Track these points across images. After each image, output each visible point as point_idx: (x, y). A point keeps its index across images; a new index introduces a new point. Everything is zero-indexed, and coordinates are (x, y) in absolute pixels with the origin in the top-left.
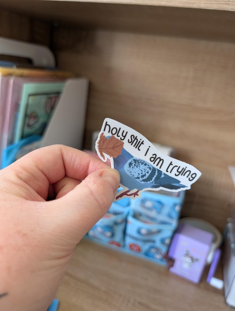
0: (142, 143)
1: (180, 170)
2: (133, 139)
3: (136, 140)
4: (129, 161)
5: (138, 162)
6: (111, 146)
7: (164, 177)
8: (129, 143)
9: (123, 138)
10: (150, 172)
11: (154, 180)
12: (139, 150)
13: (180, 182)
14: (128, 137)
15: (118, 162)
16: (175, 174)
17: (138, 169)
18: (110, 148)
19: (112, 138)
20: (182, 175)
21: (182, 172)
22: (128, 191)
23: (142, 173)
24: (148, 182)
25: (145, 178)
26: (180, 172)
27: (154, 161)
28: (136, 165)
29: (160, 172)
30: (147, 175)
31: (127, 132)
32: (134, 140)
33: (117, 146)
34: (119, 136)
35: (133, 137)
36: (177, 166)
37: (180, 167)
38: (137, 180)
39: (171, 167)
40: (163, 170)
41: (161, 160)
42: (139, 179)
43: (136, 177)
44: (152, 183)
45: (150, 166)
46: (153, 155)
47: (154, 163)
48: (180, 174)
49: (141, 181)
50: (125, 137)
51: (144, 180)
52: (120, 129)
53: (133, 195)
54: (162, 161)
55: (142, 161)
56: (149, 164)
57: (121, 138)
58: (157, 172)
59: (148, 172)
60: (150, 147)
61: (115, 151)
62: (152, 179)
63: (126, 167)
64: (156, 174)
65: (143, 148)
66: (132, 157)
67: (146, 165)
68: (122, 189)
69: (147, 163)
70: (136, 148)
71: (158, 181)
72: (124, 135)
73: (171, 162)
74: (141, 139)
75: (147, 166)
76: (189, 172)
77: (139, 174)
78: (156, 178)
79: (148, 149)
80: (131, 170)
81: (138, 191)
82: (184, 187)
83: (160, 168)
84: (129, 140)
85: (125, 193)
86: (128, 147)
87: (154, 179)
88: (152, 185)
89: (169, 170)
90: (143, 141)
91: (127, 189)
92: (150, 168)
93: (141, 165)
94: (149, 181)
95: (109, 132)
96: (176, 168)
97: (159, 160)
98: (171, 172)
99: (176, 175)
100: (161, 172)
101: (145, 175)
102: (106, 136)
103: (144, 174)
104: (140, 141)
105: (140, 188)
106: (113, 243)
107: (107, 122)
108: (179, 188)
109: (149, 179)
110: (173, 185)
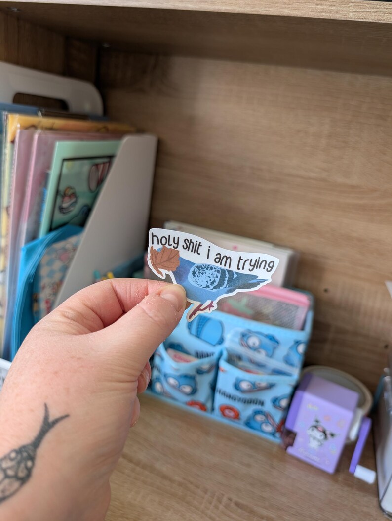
0: (200, 245)
1: (253, 263)
2: (188, 244)
3: (191, 244)
4: (192, 270)
5: (202, 268)
6: (165, 259)
7: (237, 277)
8: (185, 249)
9: (176, 246)
10: (219, 275)
11: (227, 284)
12: (199, 254)
13: (257, 277)
14: (182, 243)
15: (180, 275)
16: (249, 269)
17: (204, 276)
18: (165, 262)
19: (164, 249)
20: (257, 268)
21: (257, 264)
22: (201, 306)
23: (210, 280)
25: (216, 284)
26: (254, 266)
27: (220, 261)
28: (200, 273)
30: (217, 280)
31: (178, 238)
32: (190, 245)
33: (173, 257)
34: (171, 245)
35: (186, 241)
36: (248, 260)
37: (252, 260)
38: (208, 289)
39: (242, 263)
40: (234, 268)
42: (209, 287)
43: (206, 286)
44: (226, 287)
45: (218, 269)
46: (217, 255)
47: (221, 264)
49: (212, 289)
50: (178, 244)
51: (215, 288)
52: (169, 236)
53: (208, 309)
54: (229, 259)
55: (206, 265)
56: (215, 267)
57: (174, 246)
58: (227, 273)
59: (217, 277)
60: (209, 247)
61: (171, 263)
62: (224, 283)
63: (190, 279)
64: (227, 276)
65: (203, 250)
66: (193, 264)
67: (211, 269)
70: (194, 252)
71: (232, 283)
72: (176, 242)
73: (240, 257)
74: (197, 241)
75: (214, 270)
76: (264, 262)
77: (207, 282)
79: (209, 249)
80: (197, 280)
81: (212, 302)
82: (263, 281)
83: (229, 267)
84: (183, 246)
85: (198, 309)
86: (185, 255)
87: (226, 282)
88: (226, 291)
89: (241, 267)
90: (200, 243)
92: (218, 271)
93: (206, 271)
94: (222, 287)
95: (158, 244)
96: (248, 262)
97: (225, 258)
98: (243, 269)
101: (214, 281)
102: (156, 250)
103: (213, 280)
104: (196, 244)
106: (193, 404)
107: (152, 234)
108: (258, 283)
109: (221, 284)
110: (250, 283)
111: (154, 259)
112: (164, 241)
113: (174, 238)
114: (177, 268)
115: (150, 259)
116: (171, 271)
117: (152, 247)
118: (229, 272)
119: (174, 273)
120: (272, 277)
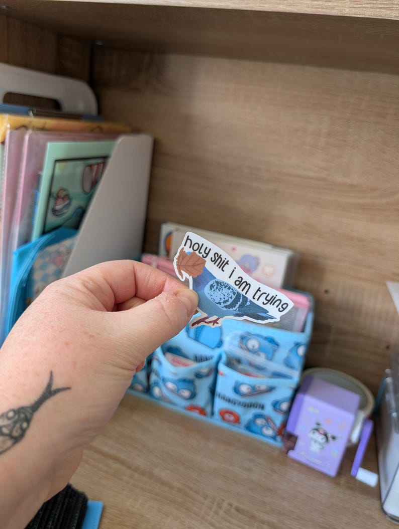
0: (227, 263)
1: (268, 298)
2: (217, 258)
3: (220, 259)
4: (211, 283)
5: (221, 285)
6: (191, 263)
7: (250, 305)
8: (212, 261)
9: (205, 255)
10: (234, 297)
11: (238, 307)
12: (223, 271)
13: (268, 312)
14: (211, 255)
15: (198, 283)
16: (263, 302)
17: (220, 293)
18: (189, 266)
19: (193, 254)
20: (270, 304)
21: (272, 301)
22: (207, 318)
23: (224, 298)
24: (231, 309)
25: (228, 304)
27: (240, 285)
28: (218, 288)
29: (245, 299)
30: (231, 301)
31: (210, 249)
33: (198, 265)
34: (201, 253)
35: (216, 255)
36: (266, 293)
37: (269, 294)
39: (259, 293)
40: (249, 296)
41: (247, 284)
42: (221, 305)
43: (218, 302)
44: (236, 310)
45: (234, 291)
46: (239, 278)
47: (239, 288)
48: (268, 302)
49: (223, 307)
50: (207, 254)
52: (203, 244)
53: (212, 323)
54: (248, 286)
55: (225, 283)
56: (233, 288)
57: (203, 255)
58: (241, 297)
59: (231, 298)
60: (235, 268)
61: (195, 269)
62: (235, 306)
63: (206, 290)
64: (241, 300)
65: (228, 269)
66: (214, 278)
67: (229, 288)
68: (201, 315)
69: (231, 287)
70: (219, 268)
71: (243, 308)
72: (207, 252)
73: (260, 288)
74: (225, 259)
75: (231, 290)
76: (279, 301)
77: (221, 299)
78: (240, 305)
79: (234, 270)
80: (212, 293)
81: (218, 319)
82: (272, 318)
84: (212, 258)
85: (203, 320)
86: (210, 267)
88: (235, 313)
89: (256, 297)
90: (228, 261)
91: (205, 315)
92: (234, 293)
93: (224, 289)
95: (190, 247)
96: (264, 296)
97: (245, 284)
98: (258, 300)
100: (247, 298)
101: (228, 301)
102: (186, 252)
103: (226, 299)
104: (224, 261)
105: (222, 315)
106: (192, 408)
107: (188, 236)
108: (266, 318)
109: (232, 305)
110: (259, 315)
111: (181, 259)
112: (196, 247)
113: (207, 248)
114: (198, 276)
115: (177, 259)
116: (191, 277)
117: (183, 249)
118: (244, 297)
120: (281, 317)
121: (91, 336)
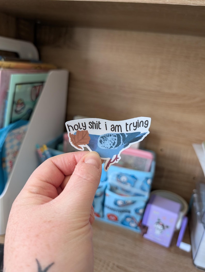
0: (99, 123)
2: (92, 125)
3: (94, 124)
4: (99, 140)
5: (105, 137)
6: (80, 138)
7: (128, 136)
8: (91, 128)
9: (84, 128)
10: (116, 138)
12: (101, 129)
13: (140, 132)
14: (88, 125)
15: (93, 145)
17: (107, 141)
18: (81, 140)
19: (78, 132)
20: (138, 127)
21: (138, 125)
22: (111, 160)
23: (112, 143)
24: (120, 146)
25: (116, 144)
26: (136, 126)
28: (104, 140)
29: (123, 135)
30: (116, 141)
31: (85, 123)
33: (85, 136)
34: (82, 128)
35: (90, 123)
36: (132, 124)
37: (134, 123)
38: (112, 148)
39: (128, 126)
40: (124, 131)
42: (113, 147)
43: (110, 147)
44: (123, 144)
45: (114, 135)
46: (111, 126)
47: (116, 131)
48: (136, 127)
49: (115, 148)
50: (85, 126)
51: (116, 146)
52: (79, 123)
53: (116, 160)
54: (120, 127)
55: (107, 135)
56: (113, 134)
57: (83, 129)
58: (121, 135)
59: (115, 139)
60: (106, 123)
61: (85, 139)
62: (121, 142)
64: (121, 137)
65: (102, 126)
66: (99, 136)
67: (111, 135)
69: (111, 134)
70: (97, 129)
71: (125, 140)
72: (84, 125)
73: (126, 123)
74: (97, 122)
75: (112, 136)
76: (142, 122)
77: (110, 144)
79: (106, 124)
80: (104, 145)
81: (117, 156)
82: (145, 134)
83: (121, 132)
84: (89, 127)
85: (110, 162)
86: (92, 132)
87: (122, 141)
88: (123, 146)
89: (128, 129)
90: (99, 122)
92: (115, 136)
93: (108, 138)
95: (73, 130)
97: (117, 127)
98: (130, 130)
99: (134, 130)
100: (124, 134)
101: (115, 143)
102: (73, 134)
103: (113, 142)
104: (97, 123)
105: (117, 152)
107: (68, 125)
108: (142, 136)
109: (119, 143)
110: (137, 138)
111: (73, 140)
112: (76, 127)
113: (82, 123)
114: (89, 142)
115: (71, 141)
116: (86, 145)
117: (70, 133)
118: (122, 134)
119: (89, 145)
120: (149, 130)
121: (50, 222)
